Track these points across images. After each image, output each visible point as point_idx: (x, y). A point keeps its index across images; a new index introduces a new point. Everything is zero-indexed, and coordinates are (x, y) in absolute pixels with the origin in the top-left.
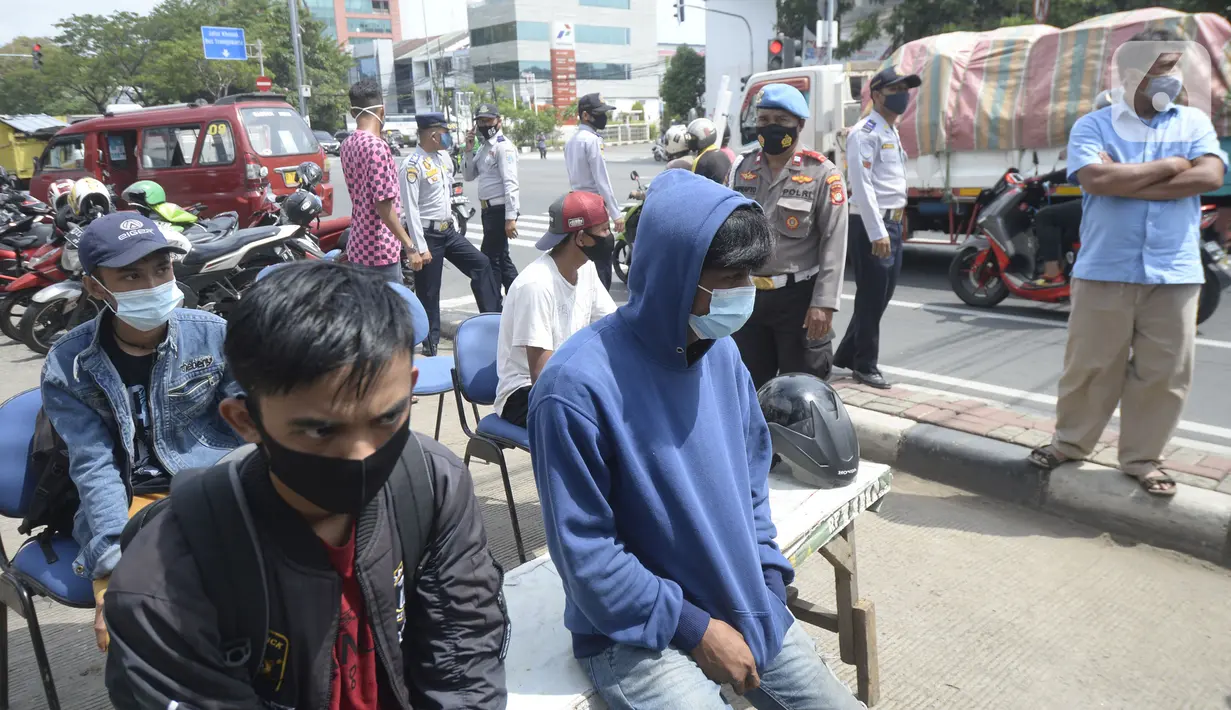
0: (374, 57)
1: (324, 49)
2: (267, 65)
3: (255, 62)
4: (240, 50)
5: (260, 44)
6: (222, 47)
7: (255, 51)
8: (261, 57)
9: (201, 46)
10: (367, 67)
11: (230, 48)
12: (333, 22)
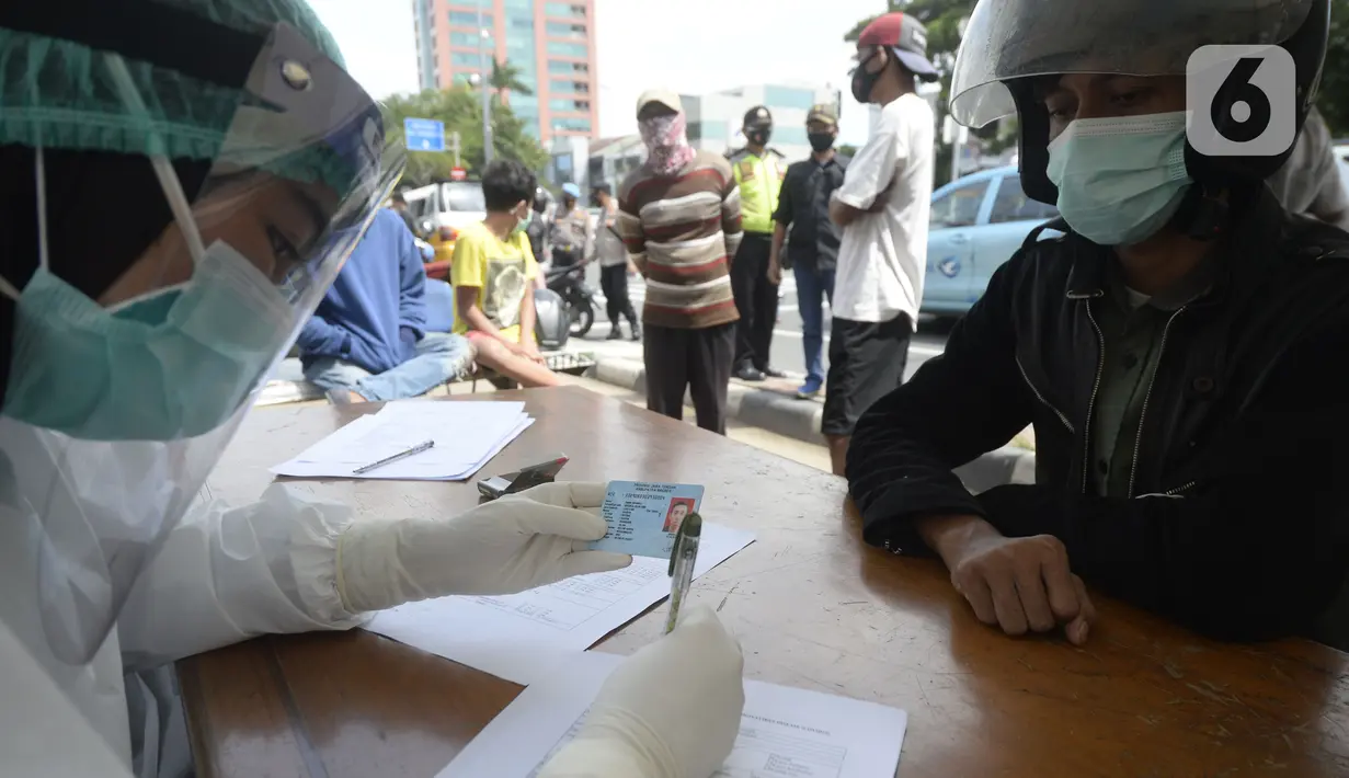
0: (570, 154)
1: (523, 145)
2: (462, 156)
3: (450, 153)
4: (437, 142)
5: (456, 136)
6: (422, 139)
7: (450, 142)
8: (457, 148)
9: (404, 136)
10: (563, 165)
11: (429, 140)
12: (537, 121)
